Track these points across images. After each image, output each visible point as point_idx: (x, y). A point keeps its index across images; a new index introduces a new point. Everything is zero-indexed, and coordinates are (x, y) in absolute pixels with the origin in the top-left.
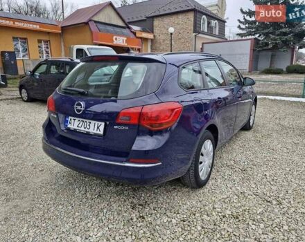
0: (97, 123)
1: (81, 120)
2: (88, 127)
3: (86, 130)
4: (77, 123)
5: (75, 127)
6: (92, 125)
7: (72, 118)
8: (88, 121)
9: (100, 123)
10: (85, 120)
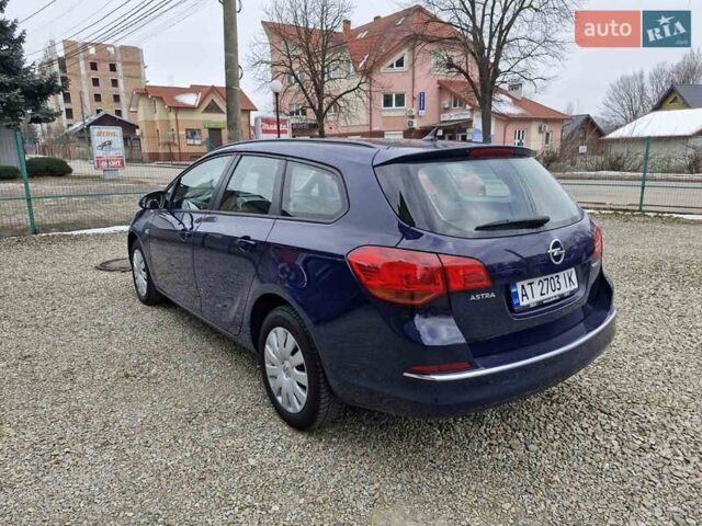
0: (565, 272)
1: (542, 278)
2: (557, 286)
3: (557, 292)
4: (537, 288)
5: (538, 298)
6: (561, 280)
7: (525, 283)
8: (553, 276)
9: (569, 271)
10: (549, 277)
